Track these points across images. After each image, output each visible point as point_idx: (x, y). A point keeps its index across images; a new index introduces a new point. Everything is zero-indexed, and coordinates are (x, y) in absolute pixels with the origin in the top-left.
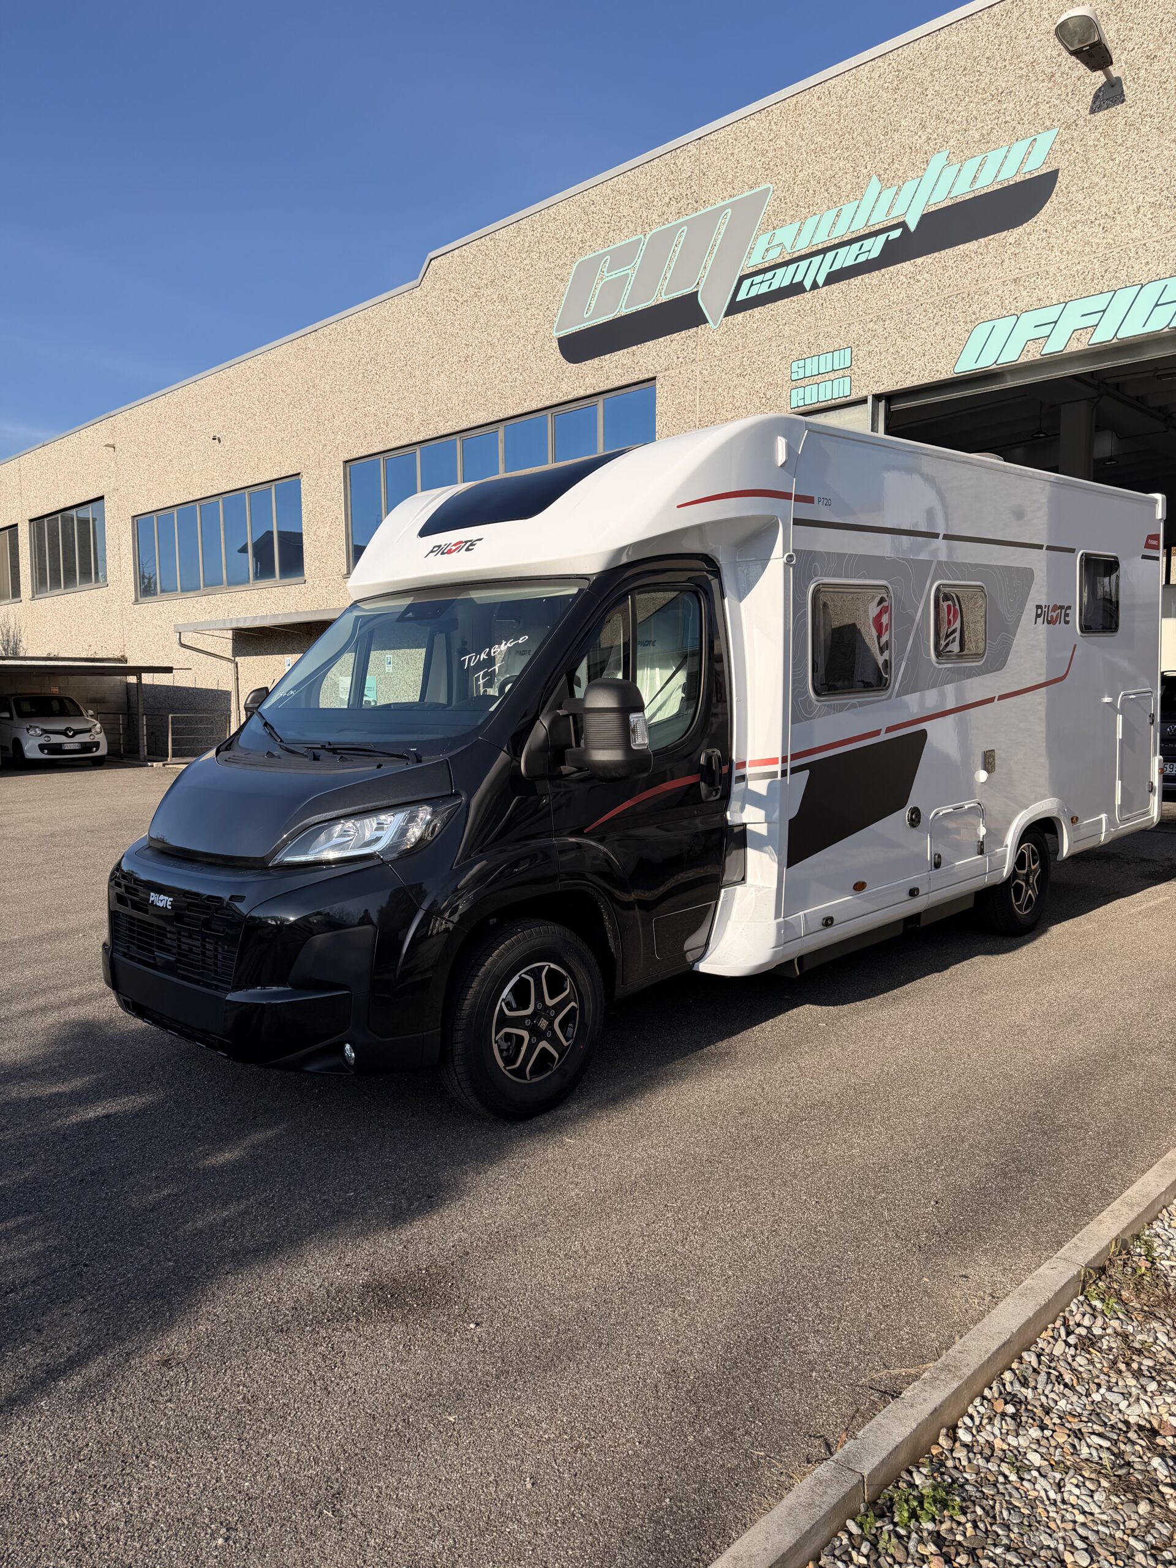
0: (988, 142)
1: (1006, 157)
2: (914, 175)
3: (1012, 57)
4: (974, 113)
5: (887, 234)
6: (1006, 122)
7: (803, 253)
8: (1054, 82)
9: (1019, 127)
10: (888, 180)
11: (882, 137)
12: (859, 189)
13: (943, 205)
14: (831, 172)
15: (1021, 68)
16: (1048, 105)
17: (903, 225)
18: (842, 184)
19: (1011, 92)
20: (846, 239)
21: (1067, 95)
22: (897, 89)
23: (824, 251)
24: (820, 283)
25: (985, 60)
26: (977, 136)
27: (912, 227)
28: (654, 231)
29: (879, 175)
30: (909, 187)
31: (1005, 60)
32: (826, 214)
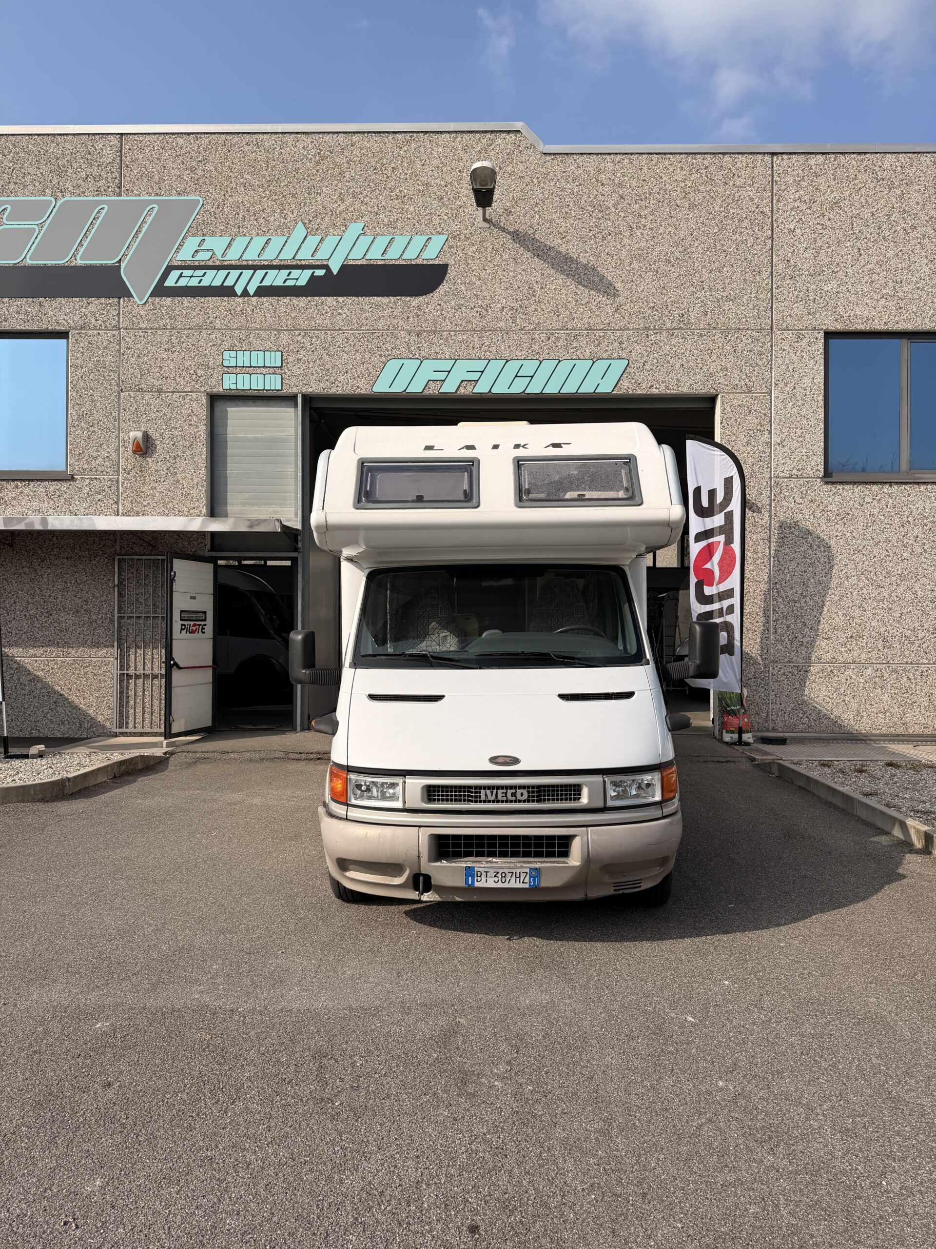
0: (394, 228)
1: (408, 243)
2: (335, 233)
3: (412, 174)
5: (311, 271)
6: (409, 218)
7: (233, 263)
8: (443, 203)
9: (418, 225)
10: (312, 229)
11: (306, 195)
12: (286, 230)
13: (359, 262)
16: (439, 218)
17: (326, 267)
18: (272, 219)
20: (275, 264)
21: (452, 215)
23: (255, 268)
24: (252, 294)
25: (390, 168)
26: (386, 220)
27: (335, 272)
28: (66, 199)
30: (331, 241)
32: (256, 239)
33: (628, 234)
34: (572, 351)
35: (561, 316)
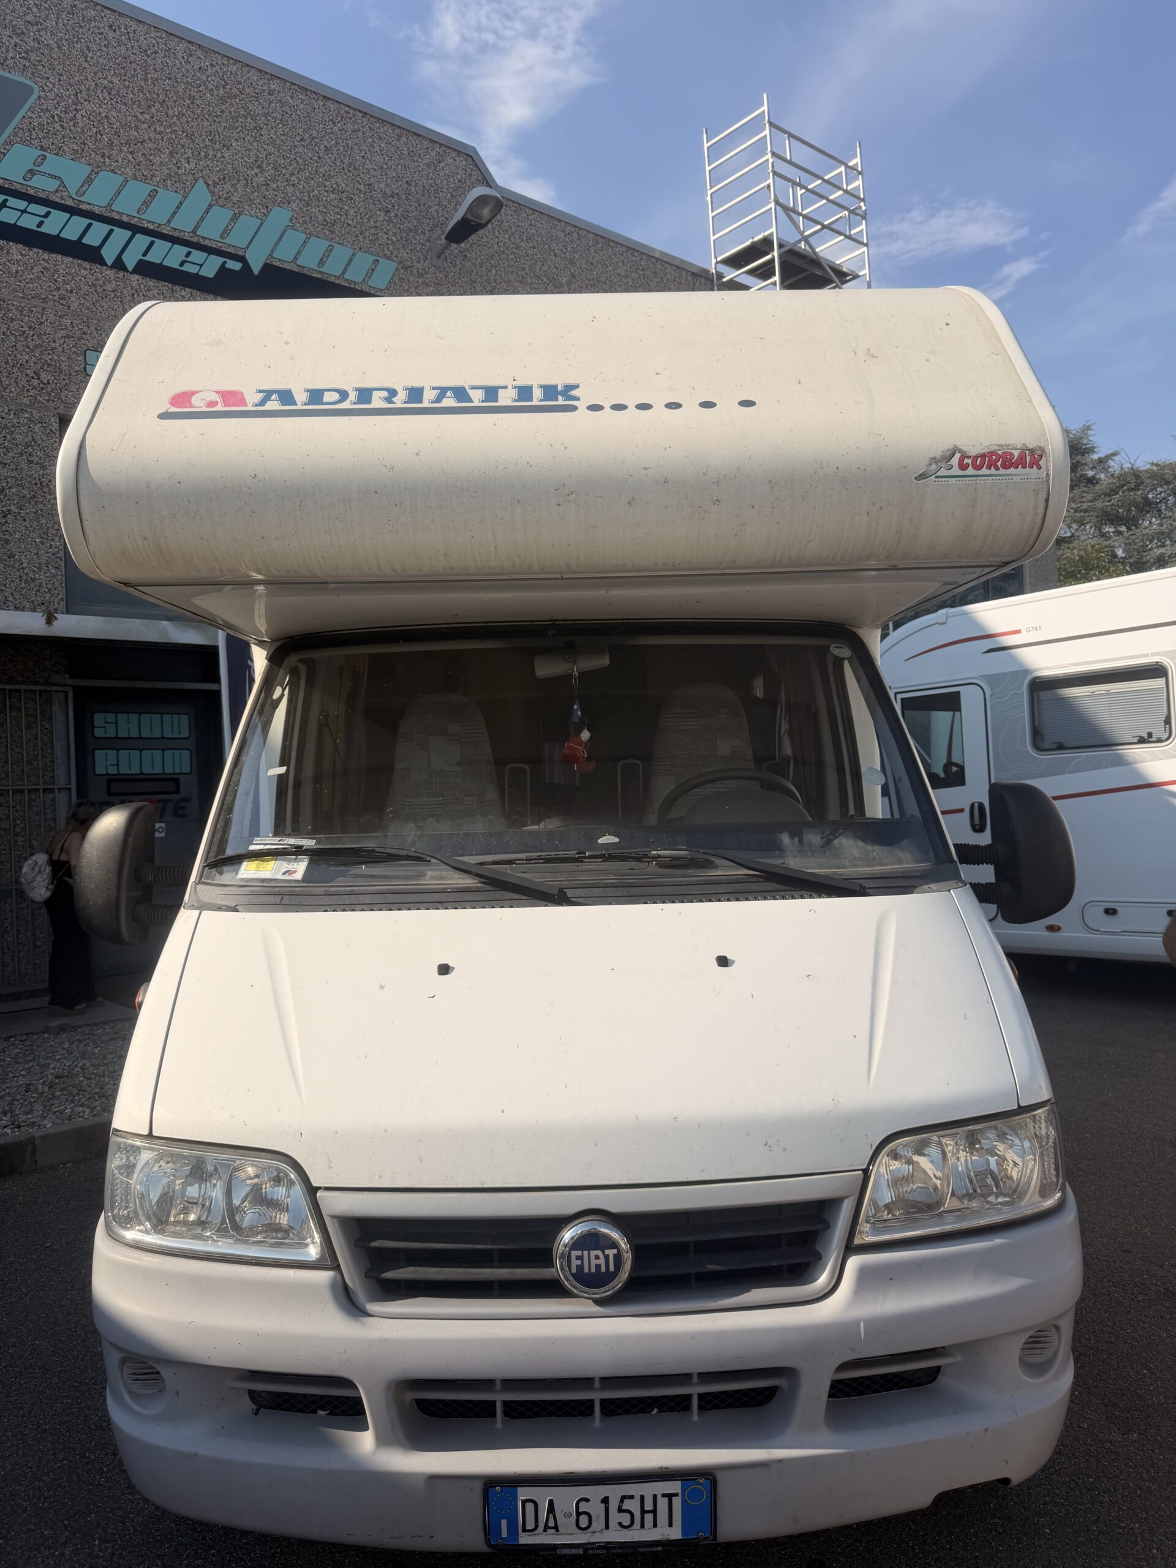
0: (332, 232)
1: (351, 260)
2: (252, 212)
3: (350, 165)
4: (316, 192)
5: (222, 260)
6: (349, 225)
7: (96, 210)
8: (390, 218)
9: (360, 236)
10: (220, 197)
11: (207, 142)
12: (182, 185)
13: (288, 267)
14: (136, 134)
15: (358, 182)
16: (386, 236)
17: (241, 259)
18: (157, 160)
19: (351, 199)
20: (165, 232)
21: (402, 238)
22: (223, 100)
23: (135, 230)
24: (130, 269)
25: (322, 146)
26: (320, 218)
27: (256, 269)
29: (208, 185)
30: (247, 223)
31: (344, 163)
32: (132, 182)
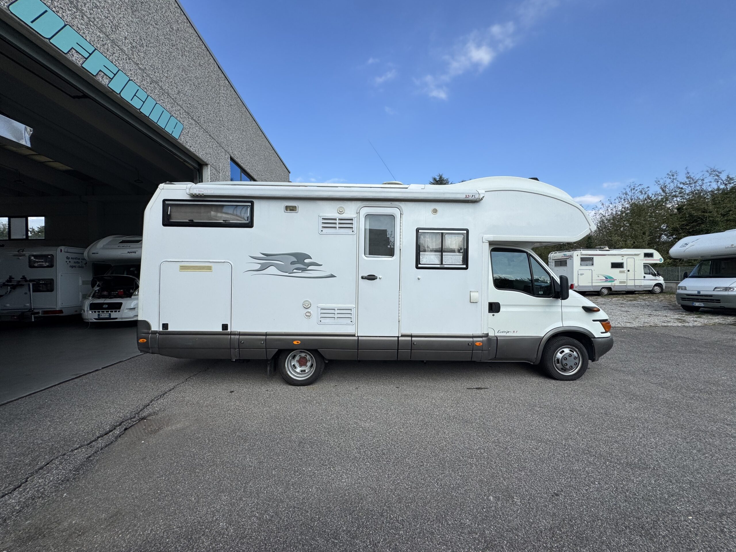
33: (181, 53)
34: (162, 101)
35: (156, 74)
